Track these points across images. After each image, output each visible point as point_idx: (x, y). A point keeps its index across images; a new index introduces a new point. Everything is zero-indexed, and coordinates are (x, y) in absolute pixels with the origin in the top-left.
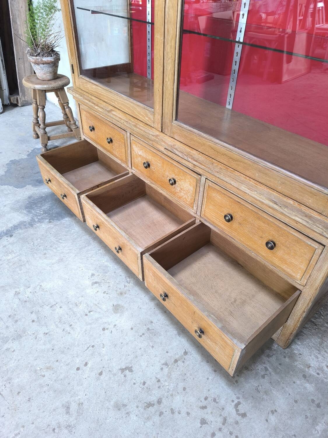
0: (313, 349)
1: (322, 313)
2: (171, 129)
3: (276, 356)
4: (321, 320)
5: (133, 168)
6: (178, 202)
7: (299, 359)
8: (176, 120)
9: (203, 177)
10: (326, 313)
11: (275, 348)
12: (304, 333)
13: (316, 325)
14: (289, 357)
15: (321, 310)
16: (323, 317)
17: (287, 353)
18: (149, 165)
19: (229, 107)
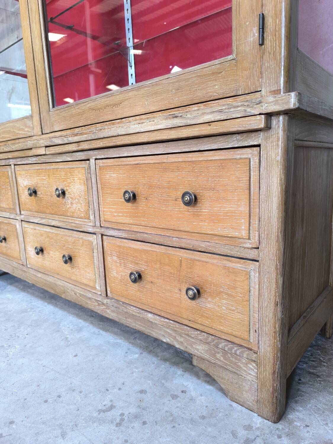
0: (327, 413)
1: (321, 358)
2: (50, 122)
3: (263, 439)
4: (324, 368)
5: (22, 213)
6: (73, 224)
7: (307, 435)
8: (53, 107)
9: (91, 160)
10: (327, 358)
11: (258, 425)
12: (303, 392)
13: (318, 376)
14: (288, 435)
15: (319, 355)
16: (325, 364)
17: (282, 428)
18: (35, 192)
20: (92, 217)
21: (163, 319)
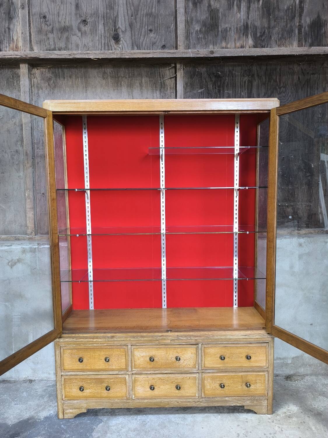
9: (199, 345)
19: (166, 307)
20: (197, 367)
21: (233, 398)
